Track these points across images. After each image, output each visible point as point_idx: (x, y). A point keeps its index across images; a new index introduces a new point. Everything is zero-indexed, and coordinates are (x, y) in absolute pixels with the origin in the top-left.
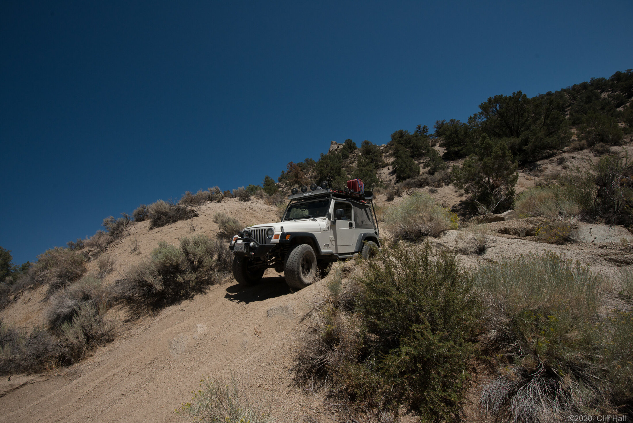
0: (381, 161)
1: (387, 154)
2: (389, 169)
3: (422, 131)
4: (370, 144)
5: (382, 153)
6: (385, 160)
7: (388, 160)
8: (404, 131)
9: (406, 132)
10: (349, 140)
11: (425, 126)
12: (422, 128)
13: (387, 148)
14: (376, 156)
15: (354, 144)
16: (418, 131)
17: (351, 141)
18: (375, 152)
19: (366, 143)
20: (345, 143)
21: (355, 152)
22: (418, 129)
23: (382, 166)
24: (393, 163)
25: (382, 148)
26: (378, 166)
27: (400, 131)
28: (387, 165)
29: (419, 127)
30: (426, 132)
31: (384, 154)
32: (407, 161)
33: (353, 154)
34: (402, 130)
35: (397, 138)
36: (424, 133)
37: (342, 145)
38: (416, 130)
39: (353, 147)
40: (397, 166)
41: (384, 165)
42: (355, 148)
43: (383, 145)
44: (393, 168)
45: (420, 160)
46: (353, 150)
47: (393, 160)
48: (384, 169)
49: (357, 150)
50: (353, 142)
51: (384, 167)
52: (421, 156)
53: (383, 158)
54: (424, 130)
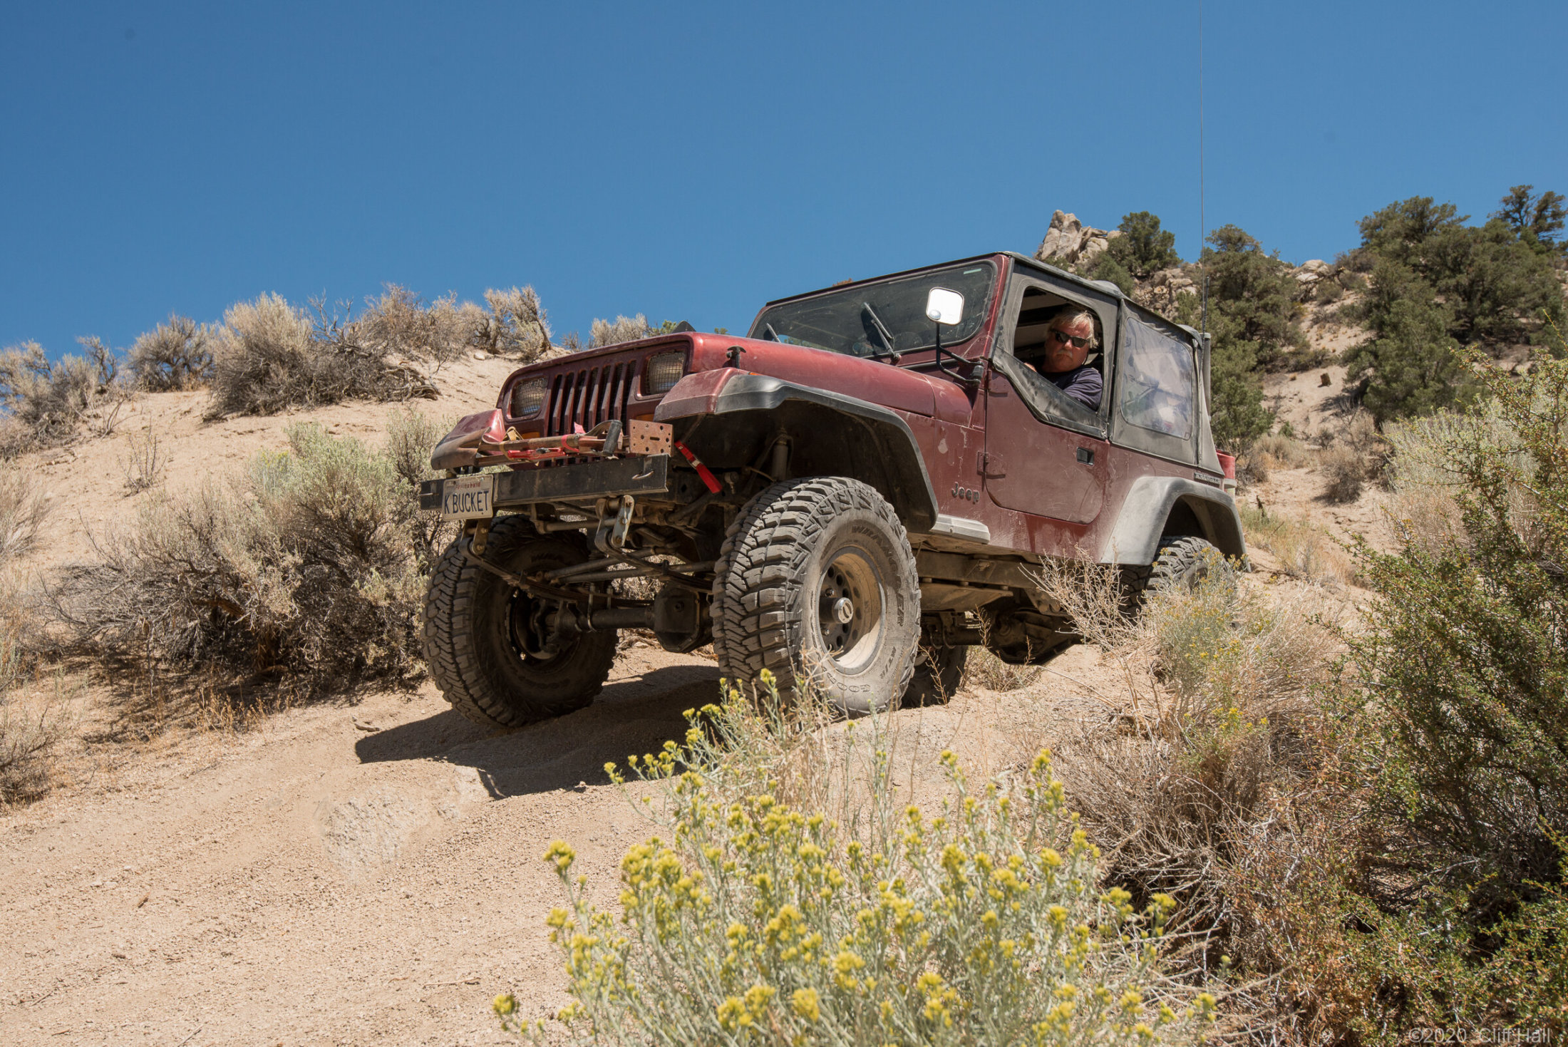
0: (1290, 340)
1: (1330, 309)
2: (1325, 381)
3: (1529, 221)
4: (1248, 248)
5: (1303, 301)
6: (1311, 336)
7: (1328, 336)
8: (1437, 203)
9: (1447, 210)
10: (1144, 216)
11: (1550, 194)
12: (1532, 206)
13: (1331, 278)
14: (1273, 309)
15: (1168, 239)
16: (1507, 215)
18: (1266, 291)
19: (1232, 240)
22: (1510, 207)
23: (1292, 362)
24: (1352, 356)
25: (1303, 277)
26: (1272, 360)
27: (1415, 201)
28: (1320, 360)
29: (1520, 199)
30: (1550, 227)
31: (1311, 307)
32: (1431, 352)
33: (1153, 285)
34: (1429, 201)
35: (1398, 234)
36: (1540, 229)
37: (1102, 235)
38: (1500, 208)
39: (1160, 256)
40: (1370, 372)
41: (1303, 359)
42: (1166, 260)
43: (1313, 263)
44: (1352, 377)
45: (1497, 357)
46: (1154, 268)
47: (1353, 343)
48: (1301, 377)
49: (1177, 271)
50: (1161, 228)
51: (1302, 368)
52: (1504, 340)
53: (1305, 325)
54: (1540, 216)
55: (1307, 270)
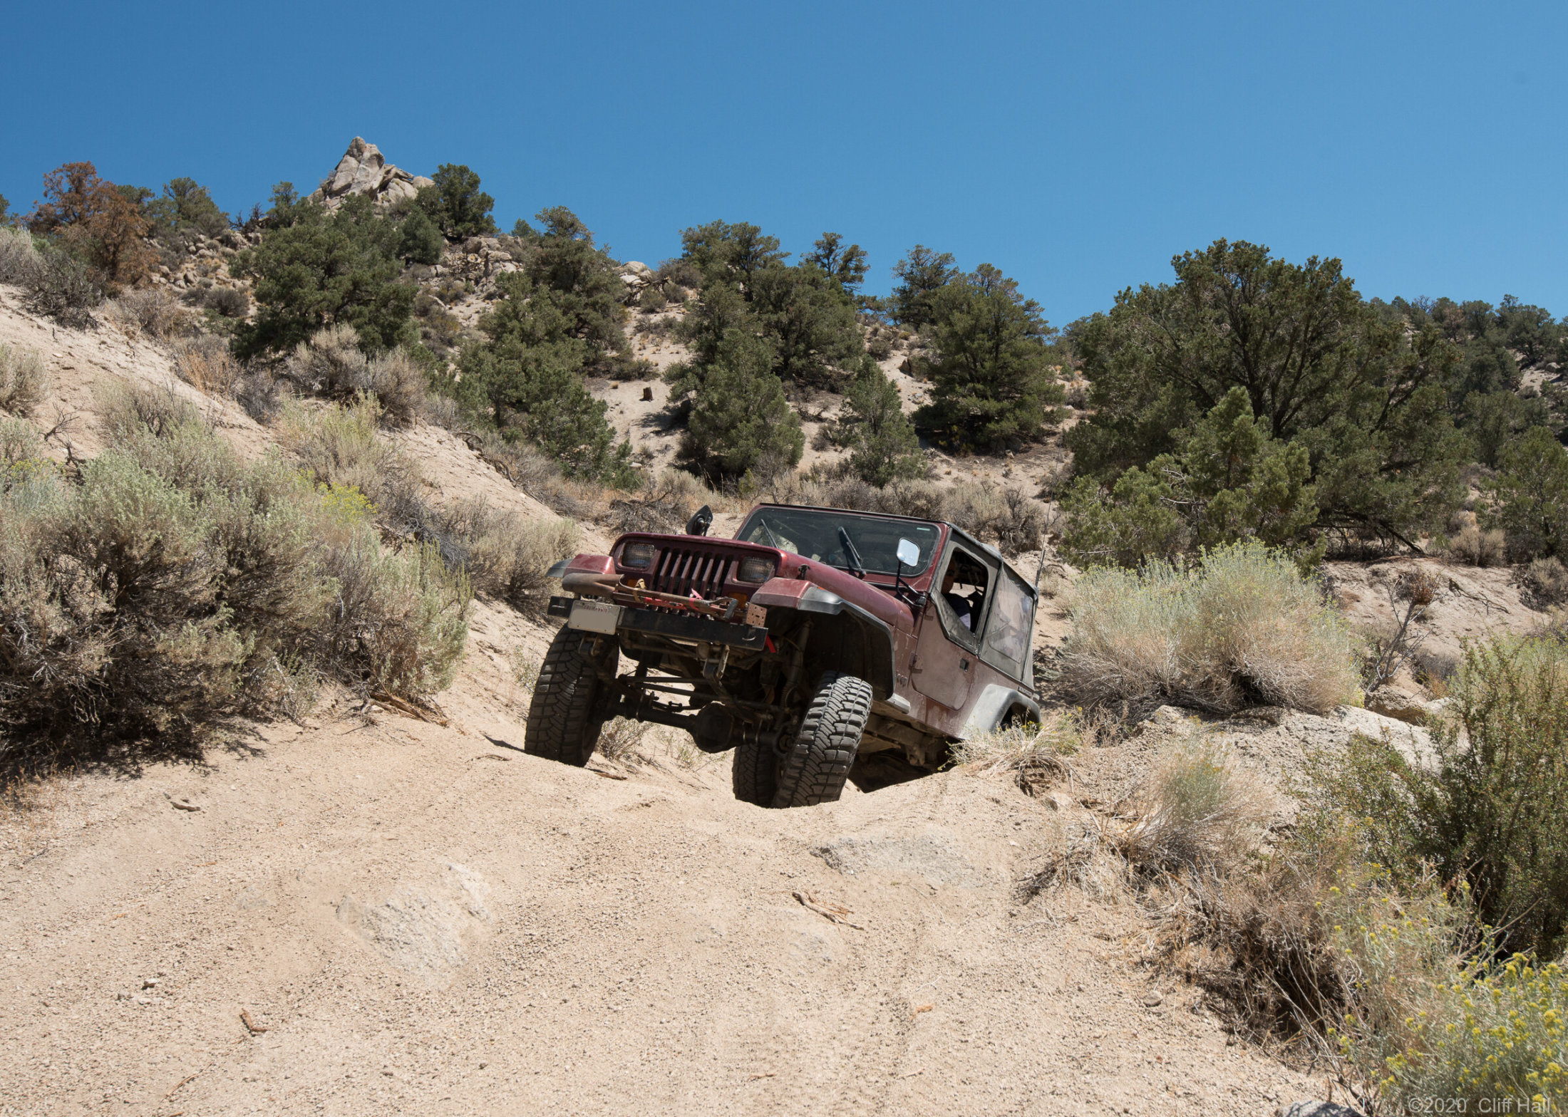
0: (614, 345)
1: (655, 318)
2: (647, 396)
3: (835, 269)
4: (578, 238)
5: (628, 304)
6: (635, 343)
7: (651, 348)
9: (771, 243)
10: (463, 170)
11: (855, 248)
12: (840, 254)
13: (656, 286)
14: (604, 309)
15: (487, 202)
16: (818, 258)
17: (475, 183)
18: (596, 288)
19: (563, 224)
20: (436, 177)
21: (477, 249)
22: (821, 252)
23: (615, 368)
24: (677, 374)
25: (629, 279)
26: (595, 362)
28: (643, 372)
29: (830, 245)
30: (852, 280)
31: (634, 314)
32: (758, 387)
33: (467, 251)
35: (725, 256)
36: (844, 280)
38: (813, 250)
39: (476, 219)
40: (692, 394)
41: (626, 367)
42: (484, 227)
43: (636, 265)
44: (675, 397)
45: (806, 400)
46: (468, 232)
47: (676, 359)
48: (623, 386)
49: (494, 241)
50: (481, 189)
51: (625, 377)
52: (812, 383)
53: (628, 331)
54: (844, 268)
55: (631, 272)
